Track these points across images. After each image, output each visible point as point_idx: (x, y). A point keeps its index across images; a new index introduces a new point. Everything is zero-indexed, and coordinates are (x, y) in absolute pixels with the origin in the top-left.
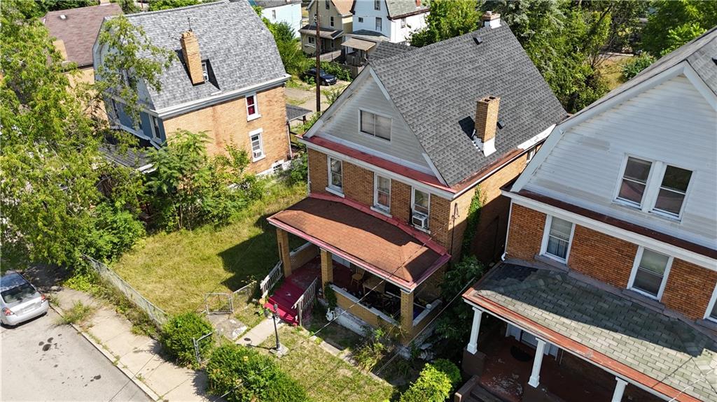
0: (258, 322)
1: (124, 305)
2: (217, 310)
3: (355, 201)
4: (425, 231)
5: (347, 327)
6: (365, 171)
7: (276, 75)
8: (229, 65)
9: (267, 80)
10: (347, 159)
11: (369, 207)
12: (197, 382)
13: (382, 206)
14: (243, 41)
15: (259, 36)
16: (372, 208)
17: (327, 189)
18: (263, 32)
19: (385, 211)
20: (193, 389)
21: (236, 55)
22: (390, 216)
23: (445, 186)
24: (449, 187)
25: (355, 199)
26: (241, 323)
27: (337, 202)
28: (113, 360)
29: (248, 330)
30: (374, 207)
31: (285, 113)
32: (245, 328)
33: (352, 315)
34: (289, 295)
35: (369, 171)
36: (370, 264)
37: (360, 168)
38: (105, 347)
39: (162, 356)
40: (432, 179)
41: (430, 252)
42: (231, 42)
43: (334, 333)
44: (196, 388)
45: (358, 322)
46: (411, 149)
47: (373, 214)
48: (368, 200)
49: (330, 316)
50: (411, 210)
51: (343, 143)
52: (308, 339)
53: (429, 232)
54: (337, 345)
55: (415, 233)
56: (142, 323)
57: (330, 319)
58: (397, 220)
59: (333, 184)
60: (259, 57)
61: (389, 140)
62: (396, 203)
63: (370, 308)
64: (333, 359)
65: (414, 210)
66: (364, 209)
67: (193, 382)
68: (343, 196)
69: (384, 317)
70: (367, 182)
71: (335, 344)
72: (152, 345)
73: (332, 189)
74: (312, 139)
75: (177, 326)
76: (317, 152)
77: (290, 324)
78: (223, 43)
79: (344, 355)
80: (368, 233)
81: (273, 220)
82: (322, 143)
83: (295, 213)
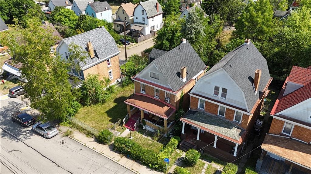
0: (123, 131)
1: (82, 130)
2: (110, 129)
3: (149, 95)
5: (149, 130)
6: (152, 87)
7: (116, 52)
8: (101, 51)
9: (113, 54)
10: (147, 84)
11: (153, 97)
12: (110, 148)
13: (157, 97)
14: (105, 42)
15: (110, 40)
17: (140, 92)
18: (111, 38)
20: (110, 150)
21: (103, 47)
22: (159, 99)
23: (174, 92)
26: (118, 132)
27: (144, 96)
28: (84, 145)
29: (121, 134)
30: (155, 97)
31: (119, 63)
32: (120, 133)
33: (150, 127)
34: (131, 123)
36: (155, 113)
37: (150, 87)
38: (80, 141)
39: (98, 142)
40: (171, 90)
41: (170, 108)
42: (101, 43)
45: (152, 129)
46: (164, 82)
47: (154, 99)
48: (153, 95)
49: (144, 128)
51: (145, 80)
52: (138, 135)
53: (170, 103)
55: (167, 104)
56: (89, 134)
57: (144, 129)
58: (161, 100)
59: (142, 90)
60: (110, 47)
61: (158, 79)
62: (161, 96)
64: (146, 139)
65: (166, 98)
68: (145, 94)
70: (153, 90)
71: (146, 135)
72: (94, 140)
73: (142, 92)
74: (136, 79)
75: (103, 134)
76: (137, 82)
77: (133, 131)
78: (99, 43)
79: (149, 138)
80: (154, 105)
81: (126, 102)
82: (139, 80)
83: (132, 99)
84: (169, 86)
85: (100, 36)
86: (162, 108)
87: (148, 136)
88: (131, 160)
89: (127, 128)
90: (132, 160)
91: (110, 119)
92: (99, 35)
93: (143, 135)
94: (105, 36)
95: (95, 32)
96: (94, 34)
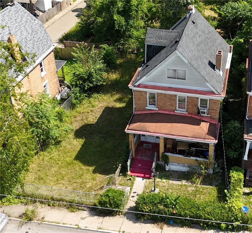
0: (133, 183)
2: (106, 185)
3: (165, 110)
4: (207, 115)
5: (176, 170)
6: (171, 95)
7: (50, 46)
9: (47, 50)
10: (163, 92)
12: (129, 218)
13: (181, 109)
16: (175, 111)
17: (146, 108)
18: (36, 22)
19: (183, 111)
20: (131, 222)
21: (30, 40)
22: (186, 113)
23: (218, 95)
24: (221, 95)
25: (165, 109)
26: (124, 187)
27: (155, 113)
28: (77, 227)
29: (131, 189)
30: (177, 111)
31: (55, 67)
32: (129, 188)
33: (178, 164)
34: (140, 165)
35: (174, 95)
36: (191, 137)
37: (168, 94)
38: (64, 224)
39: (98, 216)
40: (212, 93)
41: (211, 124)
42: (25, 33)
43: (171, 175)
44: (131, 221)
45: (184, 166)
46: (197, 82)
47: (177, 114)
48: (173, 108)
49: (167, 168)
50: (198, 108)
51: (156, 85)
52: (162, 182)
53: (209, 116)
54: (177, 179)
55: (202, 117)
56: (72, 206)
57: (167, 169)
58: (191, 114)
59: (150, 104)
60: (39, 38)
61: (185, 79)
62: (190, 107)
63: (190, 157)
64: (181, 186)
65: (199, 108)
66: (171, 113)
67: (127, 220)
68: (157, 109)
69: (198, 159)
70: (173, 100)
71: (176, 179)
72: (88, 213)
73: (149, 107)
74: (139, 86)
75: (109, 197)
76: (141, 91)
77: (149, 178)
78: (22, 35)
79: (184, 182)
80: (180, 124)
81: (128, 131)
82: (146, 87)
83: (138, 124)
84: (208, 87)
85: (18, 20)
86: (198, 126)
87: (181, 181)
88: (180, 227)
89: (138, 177)
90: (182, 226)
91: (91, 169)
92: (16, 19)
93: (170, 181)
94: (25, 20)
95: (7, 15)
96: (7, 18)
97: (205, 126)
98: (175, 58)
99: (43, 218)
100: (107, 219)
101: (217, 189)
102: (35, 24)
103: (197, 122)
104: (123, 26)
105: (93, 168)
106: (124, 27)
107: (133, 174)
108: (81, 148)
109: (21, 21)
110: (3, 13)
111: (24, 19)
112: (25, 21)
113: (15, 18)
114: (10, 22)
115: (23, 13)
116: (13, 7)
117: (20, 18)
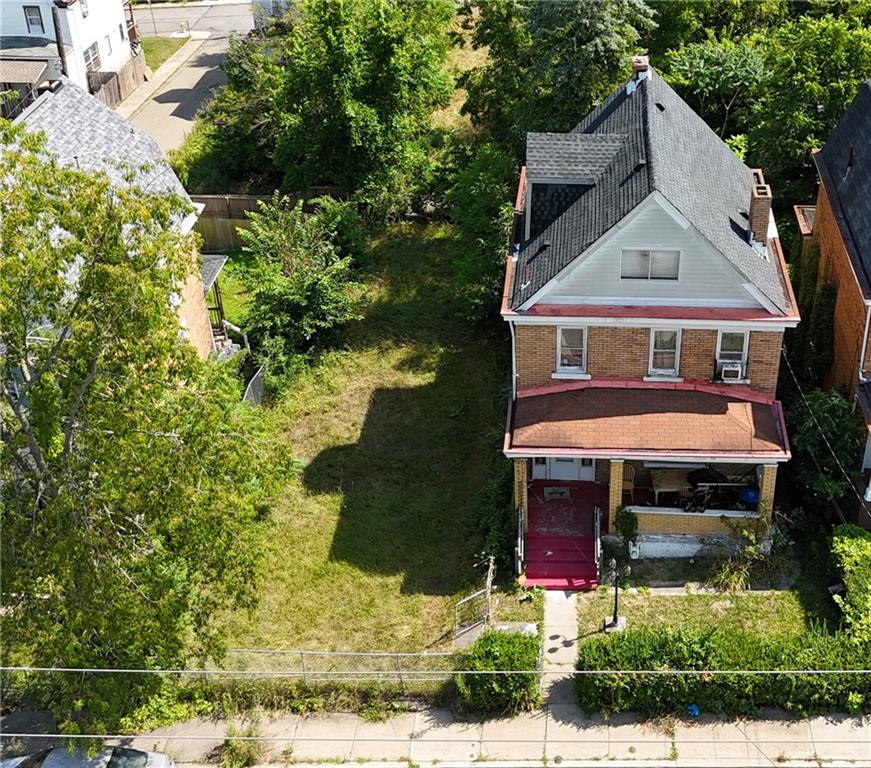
0: (540, 610)
2: (457, 627)
3: (614, 377)
4: (741, 382)
5: (658, 556)
6: (634, 331)
10: (610, 322)
11: (640, 378)
12: (561, 717)
13: (660, 371)
16: (645, 379)
17: (554, 376)
19: (669, 376)
20: (571, 729)
22: (680, 380)
23: (779, 316)
24: (787, 316)
25: (611, 376)
26: (517, 625)
27: (582, 390)
28: (405, 765)
29: (539, 628)
30: (649, 376)
32: (532, 627)
33: (667, 535)
34: (549, 553)
35: (642, 329)
37: (624, 328)
40: (762, 312)
41: (757, 408)
43: (648, 571)
44: (570, 725)
45: (684, 540)
46: (715, 283)
47: (650, 387)
48: (638, 369)
49: (635, 552)
50: (716, 361)
51: (586, 302)
52: (634, 596)
53: (748, 382)
54: (671, 583)
55: (724, 389)
56: (370, 702)
57: (634, 557)
58: (693, 381)
59: (563, 364)
61: (676, 279)
62: (691, 360)
63: (702, 512)
64: (689, 600)
65: (719, 361)
66: (632, 385)
67: (557, 721)
68: (589, 377)
69: (728, 514)
70: (637, 344)
71: (667, 583)
72: (428, 718)
73: (563, 373)
74: (532, 311)
75: (495, 658)
76: (537, 327)
77: (586, 589)
79: (693, 588)
80: (668, 414)
81: (513, 450)
82: (555, 312)
83: (538, 427)
84: (748, 296)
85: (86, 135)
86: (721, 416)
87: (683, 586)
88: (724, 722)
89: (549, 588)
90: (730, 719)
91: (395, 581)
92: (76, 133)
93: (651, 590)
94: (104, 134)
95: (49, 119)
96: (52, 130)
97: (740, 414)
98: (646, 215)
99: (287, 753)
100: (493, 727)
101: (797, 596)
102: (134, 143)
103: (716, 405)
104: (374, 134)
105: (400, 578)
106: (378, 138)
107: (534, 583)
108: (340, 524)
109: (92, 138)
110: (37, 116)
111: (99, 131)
112: (106, 137)
113: (74, 130)
114: (62, 142)
115: (91, 112)
116: (59, 95)
117: (89, 128)
